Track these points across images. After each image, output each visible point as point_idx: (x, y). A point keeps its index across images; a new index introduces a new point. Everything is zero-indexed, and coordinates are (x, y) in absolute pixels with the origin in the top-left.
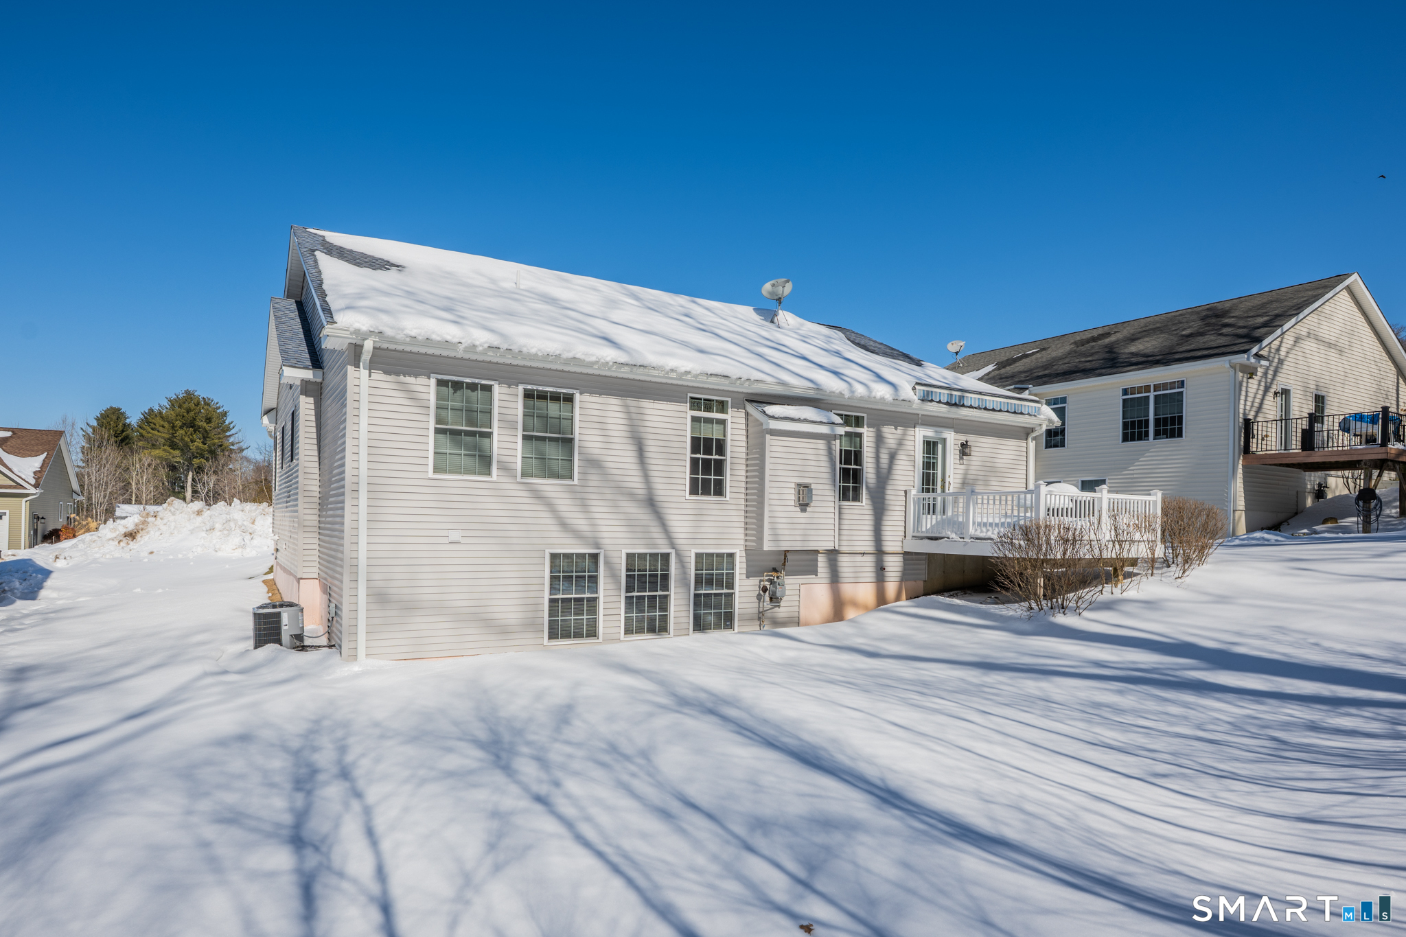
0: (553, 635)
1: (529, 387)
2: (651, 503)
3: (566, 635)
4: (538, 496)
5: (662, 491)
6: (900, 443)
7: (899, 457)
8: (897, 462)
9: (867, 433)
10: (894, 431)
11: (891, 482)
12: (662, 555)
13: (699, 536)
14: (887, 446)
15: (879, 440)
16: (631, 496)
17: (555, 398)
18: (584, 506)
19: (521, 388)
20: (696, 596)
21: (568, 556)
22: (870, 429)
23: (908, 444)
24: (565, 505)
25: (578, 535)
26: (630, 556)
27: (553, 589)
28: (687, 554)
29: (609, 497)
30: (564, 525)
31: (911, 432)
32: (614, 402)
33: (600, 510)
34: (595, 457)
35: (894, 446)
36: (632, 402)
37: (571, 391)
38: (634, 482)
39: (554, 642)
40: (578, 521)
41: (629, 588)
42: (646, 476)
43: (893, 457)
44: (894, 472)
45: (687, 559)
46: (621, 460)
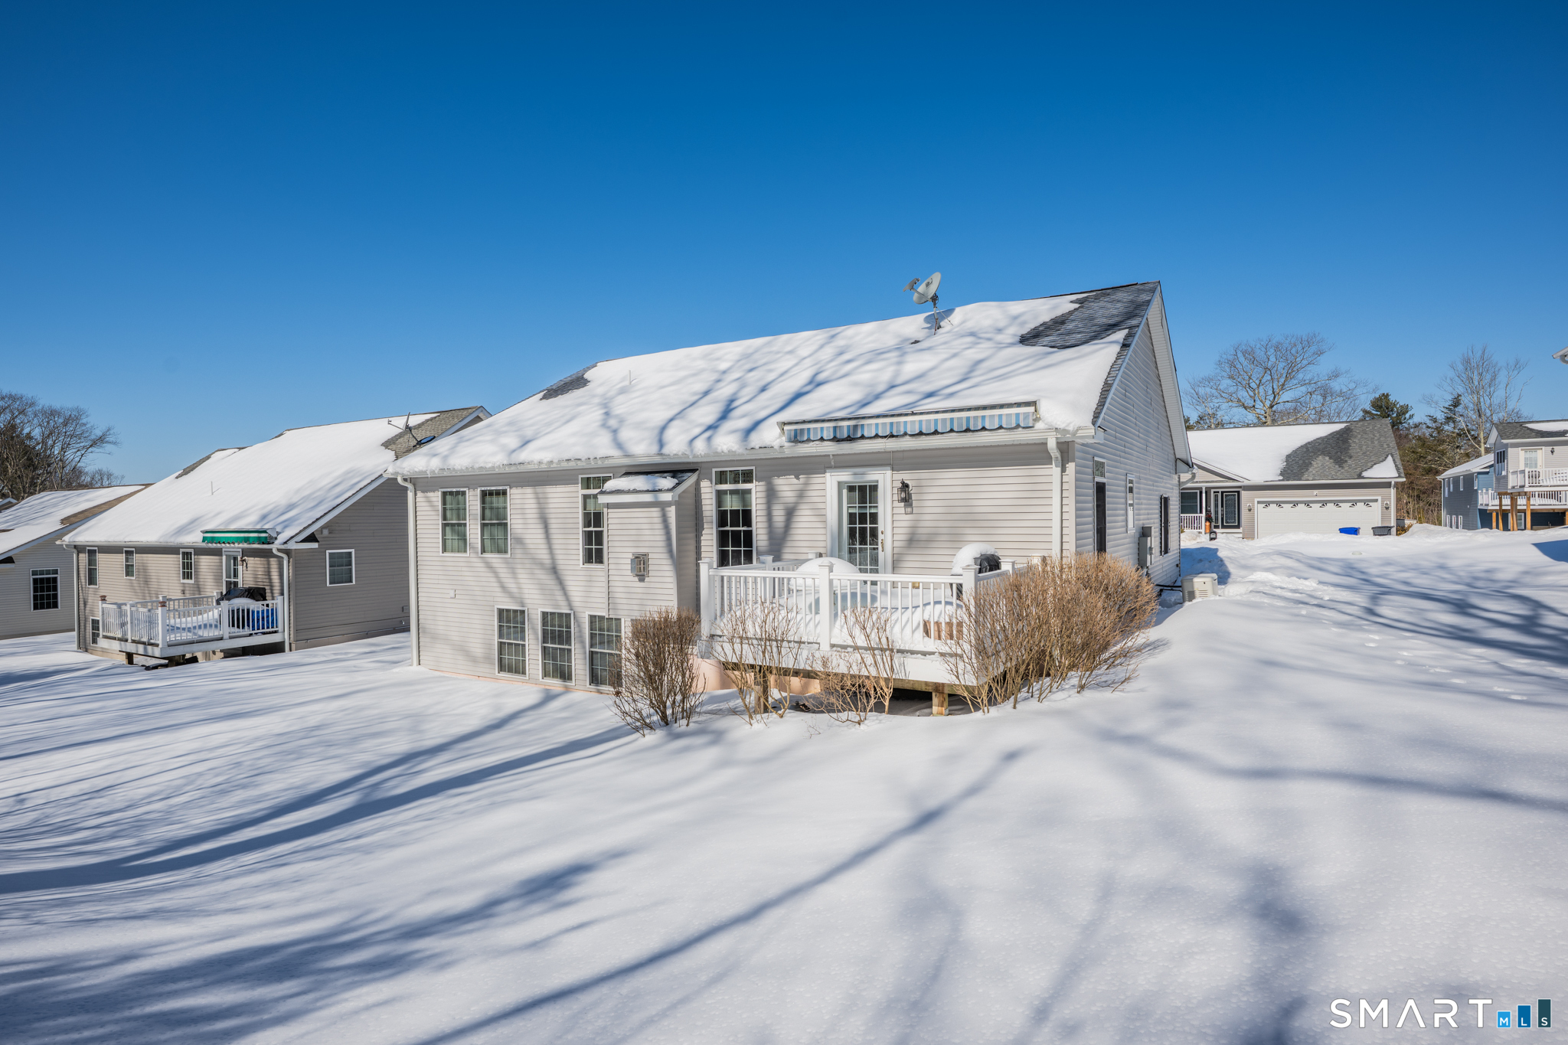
0: (501, 668)
1: (483, 489)
2: (554, 571)
3: (510, 670)
4: (489, 566)
5: (562, 562)
6: (801, 495)
7: (798, 513)
8: (796, 519)
9: (756, 490)
10: (795, 481)
11: (789, 544)
12: (566, 614)
13: (590, 600)
14: (782, 500)
15: (771, 495)
16: (542, 565)
17: (498, 493)
18: (514, 573)
19: (479, 490)
20: (592, 654)
21: (508, 611)
22: (761, 483)
23: (813, 494)
24: (503, 572)
25: (511, 595)
26: (545, 615)
27: (501, 636)
28: (582, 615)
29: (528, 566)
30: (503, 587)
31: (817, 479)
32: (529, 490)
33: (523, 576)
34: (519, 536)
35: (792, 500)
36: (539, 489)
37: (504, 488)
38: (543, 555)
39: (503, 674)
40: (511, 585)
41: (545, 641)
42: (550, 549)
43: (790, 513)
44: (793, 531)
45: (582, 620)
46: (533, 536)
